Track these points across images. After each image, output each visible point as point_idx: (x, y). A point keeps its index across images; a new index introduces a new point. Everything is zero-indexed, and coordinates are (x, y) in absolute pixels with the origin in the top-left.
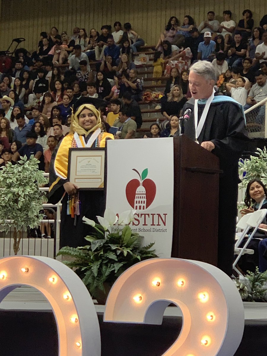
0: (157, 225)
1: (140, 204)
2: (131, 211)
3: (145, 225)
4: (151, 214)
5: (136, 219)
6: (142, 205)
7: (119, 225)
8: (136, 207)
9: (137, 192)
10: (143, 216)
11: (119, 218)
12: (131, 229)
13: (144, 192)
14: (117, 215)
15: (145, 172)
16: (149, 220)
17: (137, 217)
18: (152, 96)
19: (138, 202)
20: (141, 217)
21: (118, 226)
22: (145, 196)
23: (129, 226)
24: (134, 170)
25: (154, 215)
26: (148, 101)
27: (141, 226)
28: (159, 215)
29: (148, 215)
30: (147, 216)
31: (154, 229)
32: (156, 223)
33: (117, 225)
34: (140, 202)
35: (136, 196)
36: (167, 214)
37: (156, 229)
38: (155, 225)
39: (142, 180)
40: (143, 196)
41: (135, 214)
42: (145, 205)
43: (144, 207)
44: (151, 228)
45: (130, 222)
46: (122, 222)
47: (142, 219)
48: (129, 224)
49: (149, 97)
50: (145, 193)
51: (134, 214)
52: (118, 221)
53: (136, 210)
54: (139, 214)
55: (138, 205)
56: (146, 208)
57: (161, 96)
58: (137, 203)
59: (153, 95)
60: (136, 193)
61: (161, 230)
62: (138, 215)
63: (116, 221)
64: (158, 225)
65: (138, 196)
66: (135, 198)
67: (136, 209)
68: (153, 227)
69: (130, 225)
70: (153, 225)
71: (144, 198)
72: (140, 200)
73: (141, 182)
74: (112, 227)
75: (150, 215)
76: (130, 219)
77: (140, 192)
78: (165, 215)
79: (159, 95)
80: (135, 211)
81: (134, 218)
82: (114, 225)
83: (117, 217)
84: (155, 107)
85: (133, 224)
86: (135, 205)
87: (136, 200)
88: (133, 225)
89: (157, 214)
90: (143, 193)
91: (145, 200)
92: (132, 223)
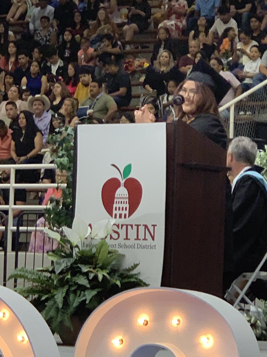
0: (143, 240)
1: (121, 212)
2: (109, 220)
3: (127, 238)
4: (135, 225)
5: (115, 232)
6: (123, 213)
7: (91, 238)
8: (116, 215)
9: (117, 195)
10: (124, 227)
11: (92, 230)
12: (108, 245)
13: (126, 195)
14: (90, 225)
15: (128, 169)
16: (132, 233)
17: (116, 228)
18: (135, 65)
19: (118, 209)
20: (122, 229)
21: (91, 240)
22: (128, 200)
23: (105, 241)
24: (113, 165)
25: (139, 227)
26: (129, 70)
27: (121, 240)
28: (146, 226)
29: (132, 226)
30: (129, 227)
31: (139, 245)
32: (141, 236)
33: (89, 239)
34: (121, 209)
35: (115, 200)
36: (156, 225)
37: (141, 245)
38: (140, 239)
39: (124, 178)
40: (125, 200)
41: (114, 224)
42: (127, 212)
43: (125, 215)
44: (135, 244)
45: (107, 235)
46: (96, 236)
47: (122, 232)
48: (106, 237)
49: (131, 66)
50: (128, 196)
51: (112, 224)
52: (91, 233)
53: (115, 220)
54: (119, 225)
55: (118, 213)
56: (129, 217)
57: (146, 65)
58: (116, 209)
59: (137, 63)
60: (116, 196)
61: (148, 246)
62: (118, 226)
63: (88, 234)
64: (145, 239)
65: (118, 200)
67: (116, 217)
68: (138, 242)
69: (106, 240)
70: (137, 239)
71: (126, 203)
72: (121, 206)
73: (122, 182)
74: (82, 241)
75: (134, 226)
76: (107, 232)
77: (121, 195)
78: (154, 226)
79: (144, 63)
80: (113, 221)
81: (113, 230)
82: (86, 238)
83: (89, 228)
84: (139, 79)
85: (111, 237)
86: (114, 212)
87: (115, 206)
88: (111, 239)
89: (143, 225)
90: (125, 196)
91: (128, 206)
92: (109, 237)
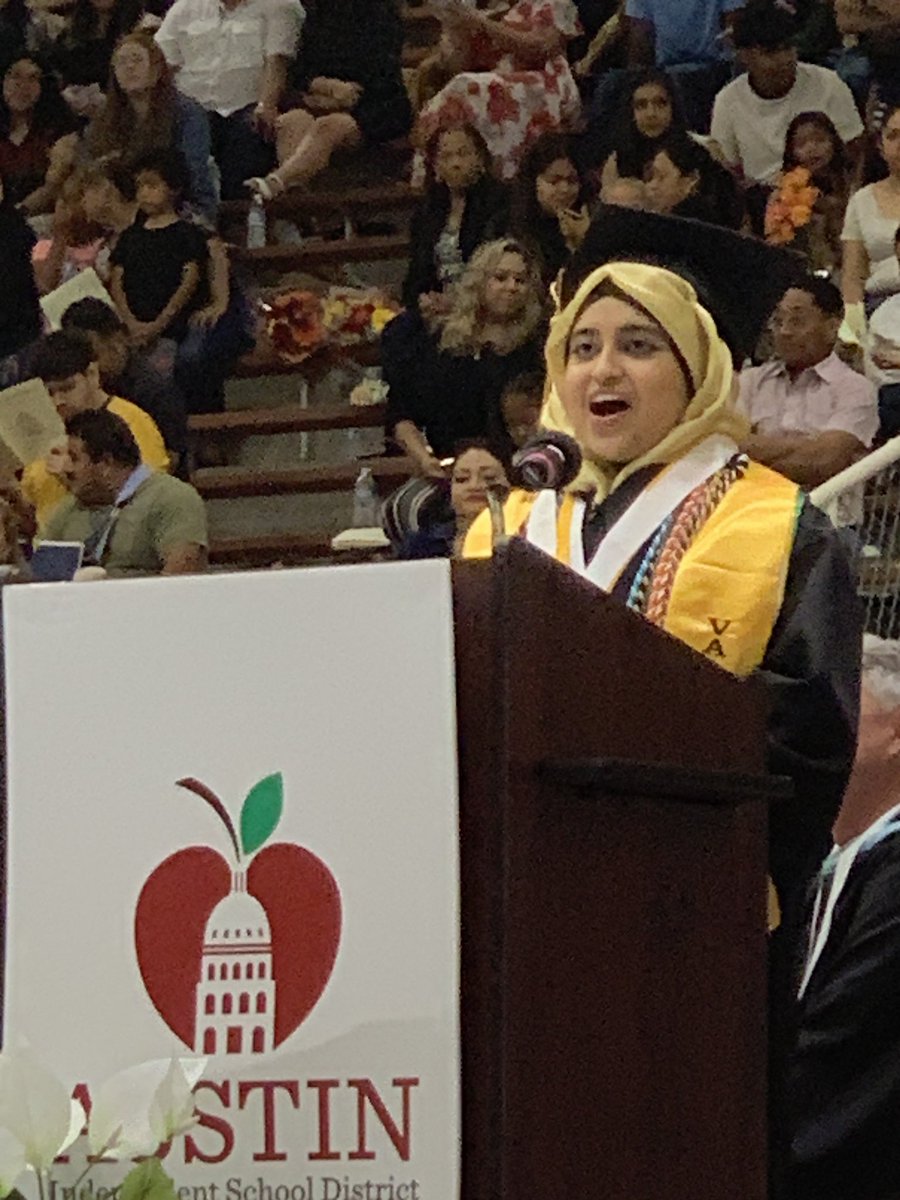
0: (352, 1156)
1: (235, 1019)
2: (174, 1065)
3: (269, 1154)
4: (311, 1084)
5: (206, 1121)
6: (248, 1023)
7: (90, 1159)
8: (210, 1035)
9: (215, 934)
10: (256, 1096)
11: (93, 1111)
12: (176, 1189)
13: (261, 933)
14: (81, 1093)
15: (266, 798)
16: (296, 1126)
17: (211, 1104)
18: (327, 320)
19: (218, 1004)
20: (241, 1105)
21: (87, 1165)
22: (267, 959)
23: (158, 1170)
24: (190, 785)
25: (332, 1091)
26: (297, 349)
27: (242, 1165)
28: (364, 1088)
29: (292, 1087)
30: (281, 1095)
31: (332, 1186)
32: (343, 1139)
33: (78, 1163)
34: (236, 1005)
35: (206, 961)
36: (415, 1082)
37: (342, 1182)
38: (336, 1156)
39: (246, 852)
40: (256, 960)
41: (200, 1085)
42: (267, 1021)
43: (258, 1034)
44: (309, 1179)
45: (170, 1137)
46: (112, 1143)
47: (247, 1122)
48: (164, 1150)
49: (304, 325)
50: (267, 939)
51: (192, 1081)
52: (84, 1132)
53: (207, 1058)
54: (226, 1084)
55: (220, 1023)
56: (277, 1041)
57: (382, 317)
58: (210, 1009)
59: (333, 309)
60: (208, 940)
61: (379, 1188)
62: (223, 1093)
63: (73, 1134)
64: (361, 1154)
65: (217, 961)
66: (198, 979)
67: (209, 1048)
68: (324, 1167)
69: (166, 1163)
70: (324, 1153)
71: (262, 975)
72: (235, 988)
73: (239, 866)
74: (44, 1173)
75: (302, 1088)
76: (169, 1118)
77: (232, 934)
78: (405, 1084)
79: (370, 309)
80: (196, 1066)
81: (197, 1112)
82: (61, 1159)
83: (76, 1106)
84: (346, 390)
85: (191, 1152)
86: (202, 1022)
87: (203, 989)
88: (188, 1160)
89: (351, 1083)
90: (255, 939)
91: (268, 987)
92: (178, 1146)
